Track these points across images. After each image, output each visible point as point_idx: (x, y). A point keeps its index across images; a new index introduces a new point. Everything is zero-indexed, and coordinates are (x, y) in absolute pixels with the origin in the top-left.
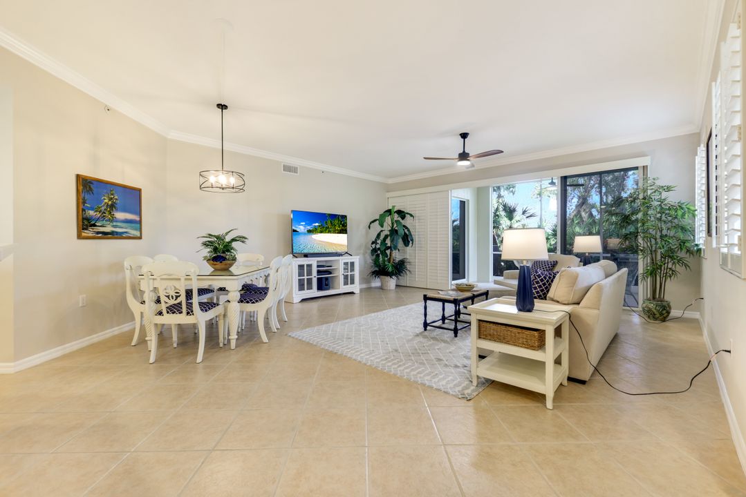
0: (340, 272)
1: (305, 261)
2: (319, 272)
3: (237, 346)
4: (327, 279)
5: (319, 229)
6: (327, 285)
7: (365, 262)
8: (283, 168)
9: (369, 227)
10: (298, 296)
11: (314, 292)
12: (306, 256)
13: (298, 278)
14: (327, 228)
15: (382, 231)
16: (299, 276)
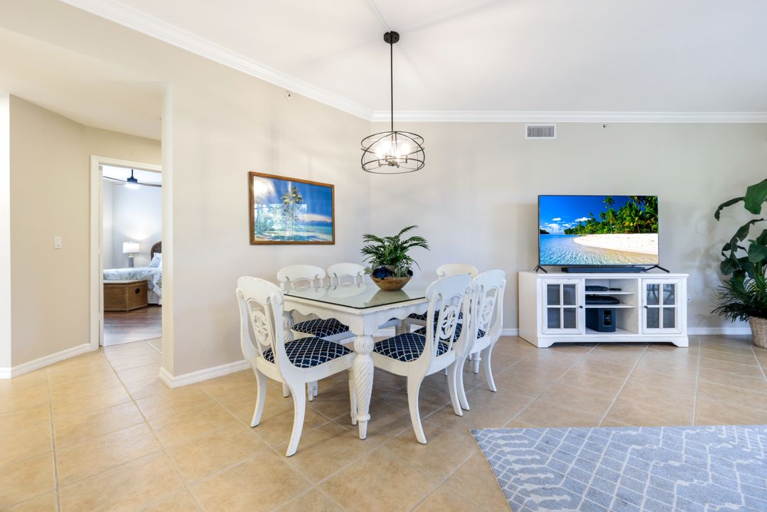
0: (638, 302)
1: (562, 279)
2: (589, 299)
3: (369, 434)
4: (608, 312)
5: (589, 227)
6: (607, 323)
7: (707, 284)
8: (526, 132)
9: (717, 216)
10: (545, 336)
11: (580, 333)
12: (565, 269)
13: (546, 306)
14: (604, 224)
15: (753, 222)
16: (549, 303)
